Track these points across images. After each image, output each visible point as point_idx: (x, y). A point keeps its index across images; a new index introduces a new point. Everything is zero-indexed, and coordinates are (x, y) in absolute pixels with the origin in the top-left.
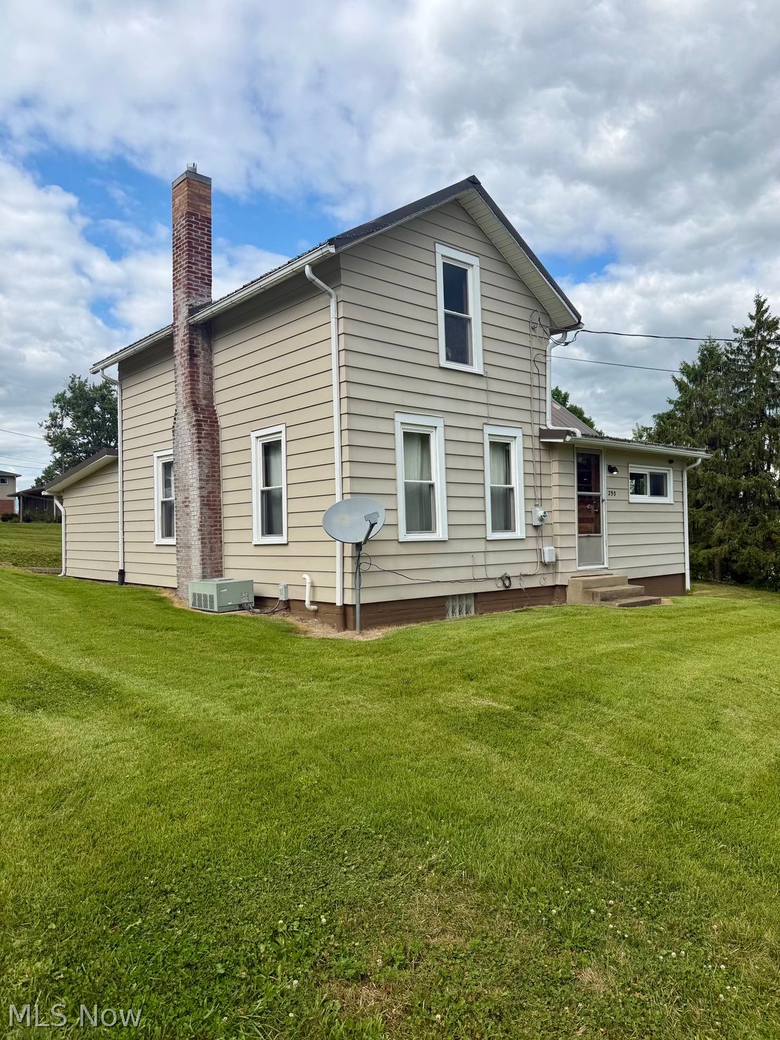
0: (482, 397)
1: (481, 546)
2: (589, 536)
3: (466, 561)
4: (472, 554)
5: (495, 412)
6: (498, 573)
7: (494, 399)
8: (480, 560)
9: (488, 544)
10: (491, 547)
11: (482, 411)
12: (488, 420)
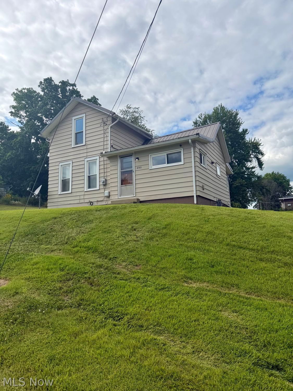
0: (85, 151)
2: (126, 185)
3: (78, 198)
4: (80, 196)
5: (89, 154)
6: (88, 201)
7: (89, 150)
9: (85, 192)
12: (87, 157)
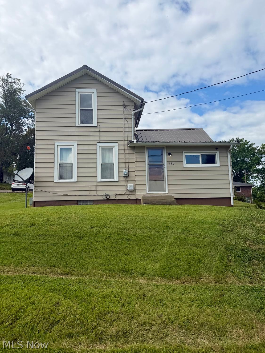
0: (97, 134)
1: (95, 184)
2: (156, 180)
3: (88, 189)
4: (90, 186)
5: (102, 138)
6: (103, 193)
7: (102, 134)
8: (94, 188)
9: (98, 183)
10: (99, 184)
11: (98, 138)
12: (100, 141)
